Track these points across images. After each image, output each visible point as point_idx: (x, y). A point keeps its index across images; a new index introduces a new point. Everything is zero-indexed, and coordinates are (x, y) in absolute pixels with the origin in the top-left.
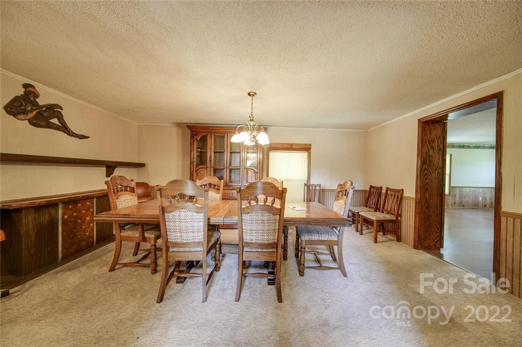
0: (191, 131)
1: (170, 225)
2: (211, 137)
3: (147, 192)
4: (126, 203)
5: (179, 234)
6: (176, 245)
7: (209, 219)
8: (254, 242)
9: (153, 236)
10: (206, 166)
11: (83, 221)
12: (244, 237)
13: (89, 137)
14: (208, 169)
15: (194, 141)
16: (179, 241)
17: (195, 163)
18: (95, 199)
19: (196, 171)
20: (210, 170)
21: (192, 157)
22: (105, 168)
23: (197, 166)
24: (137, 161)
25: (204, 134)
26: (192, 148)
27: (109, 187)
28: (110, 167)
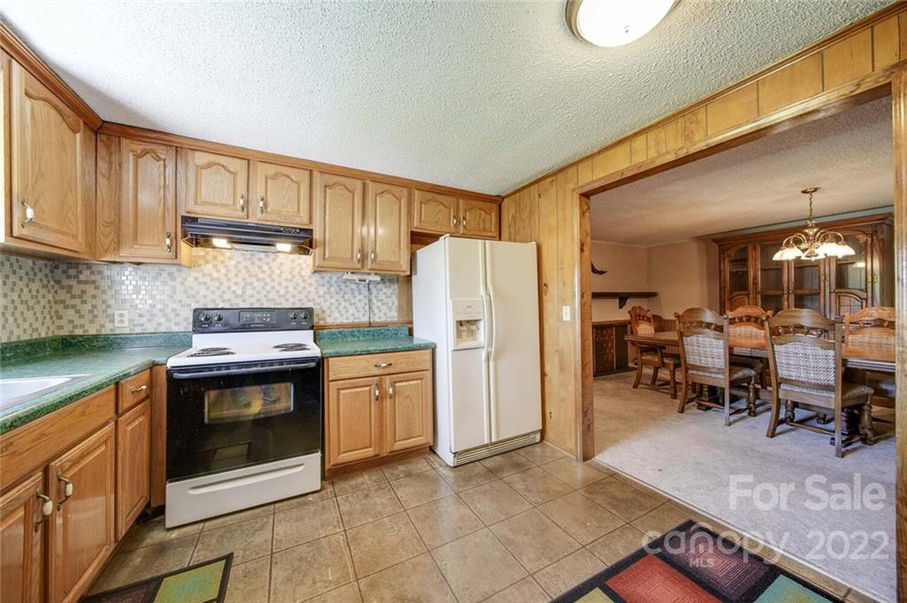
0: (720, 246)
1: (688, 348)
2: (755, 249)
3: (661, 324)
4: (645, 330)
5: (697, 358)
6: (695, 367)
7: (731, 349)
8: (794, 378)
9: (672, 362)
10: (746, 292)
11: (607, 346)
12: (779, 372)
13: (605, 272)
14: (751, 296)
15: (724, 259)
16: (698, 364)
17: (728, 289)
18: (614, 329)
19: (730, 300)
20: (755, 298)
21: (723, 280)
22: (617, 300)
23: (731, 292)
24: (646, 291)
25: (742, 246)
26: (722, 269)
27: (631, 316)
28: (623, 298)
